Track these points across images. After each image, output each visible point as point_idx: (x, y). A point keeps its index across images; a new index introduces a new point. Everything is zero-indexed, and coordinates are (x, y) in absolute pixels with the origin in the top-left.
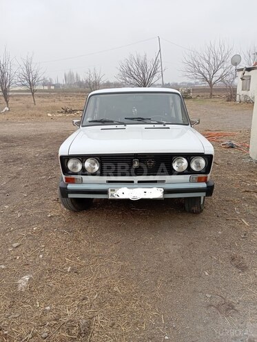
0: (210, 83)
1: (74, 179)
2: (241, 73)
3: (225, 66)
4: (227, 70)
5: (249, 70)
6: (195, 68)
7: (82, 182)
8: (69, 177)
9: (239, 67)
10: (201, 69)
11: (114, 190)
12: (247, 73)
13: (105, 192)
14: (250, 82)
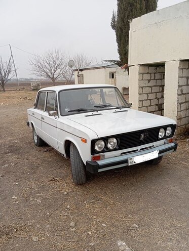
0: (53, 79)
1: (99, 157)
2: (76, 72)
3: (61, 67)
4: (63, 70)
5: (81, 70)
6: (40, 68)
7: (104, 158)
8: (95, 155)
9: (74, 68)
10: (45, 69)
11: (132, 159)
12: (80, 73)
13: (126, 161)
14: (83, 78)
